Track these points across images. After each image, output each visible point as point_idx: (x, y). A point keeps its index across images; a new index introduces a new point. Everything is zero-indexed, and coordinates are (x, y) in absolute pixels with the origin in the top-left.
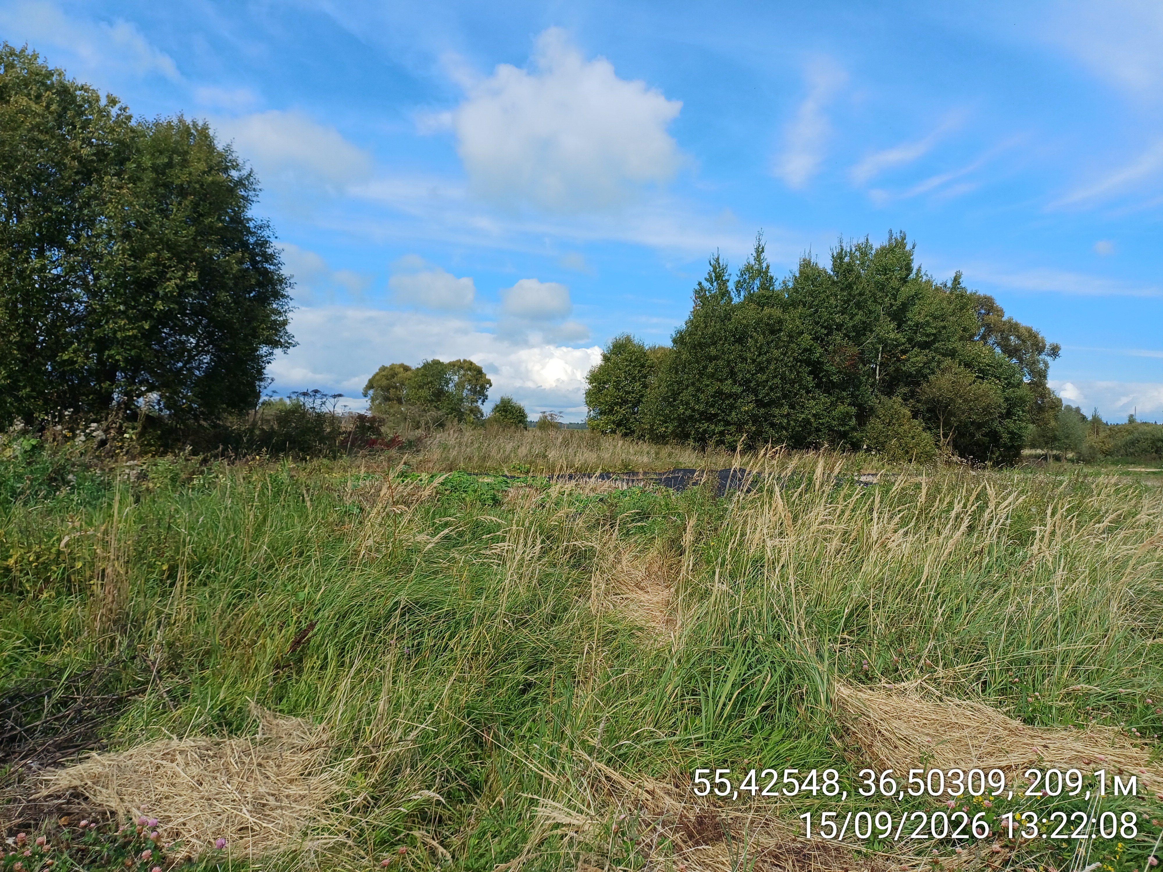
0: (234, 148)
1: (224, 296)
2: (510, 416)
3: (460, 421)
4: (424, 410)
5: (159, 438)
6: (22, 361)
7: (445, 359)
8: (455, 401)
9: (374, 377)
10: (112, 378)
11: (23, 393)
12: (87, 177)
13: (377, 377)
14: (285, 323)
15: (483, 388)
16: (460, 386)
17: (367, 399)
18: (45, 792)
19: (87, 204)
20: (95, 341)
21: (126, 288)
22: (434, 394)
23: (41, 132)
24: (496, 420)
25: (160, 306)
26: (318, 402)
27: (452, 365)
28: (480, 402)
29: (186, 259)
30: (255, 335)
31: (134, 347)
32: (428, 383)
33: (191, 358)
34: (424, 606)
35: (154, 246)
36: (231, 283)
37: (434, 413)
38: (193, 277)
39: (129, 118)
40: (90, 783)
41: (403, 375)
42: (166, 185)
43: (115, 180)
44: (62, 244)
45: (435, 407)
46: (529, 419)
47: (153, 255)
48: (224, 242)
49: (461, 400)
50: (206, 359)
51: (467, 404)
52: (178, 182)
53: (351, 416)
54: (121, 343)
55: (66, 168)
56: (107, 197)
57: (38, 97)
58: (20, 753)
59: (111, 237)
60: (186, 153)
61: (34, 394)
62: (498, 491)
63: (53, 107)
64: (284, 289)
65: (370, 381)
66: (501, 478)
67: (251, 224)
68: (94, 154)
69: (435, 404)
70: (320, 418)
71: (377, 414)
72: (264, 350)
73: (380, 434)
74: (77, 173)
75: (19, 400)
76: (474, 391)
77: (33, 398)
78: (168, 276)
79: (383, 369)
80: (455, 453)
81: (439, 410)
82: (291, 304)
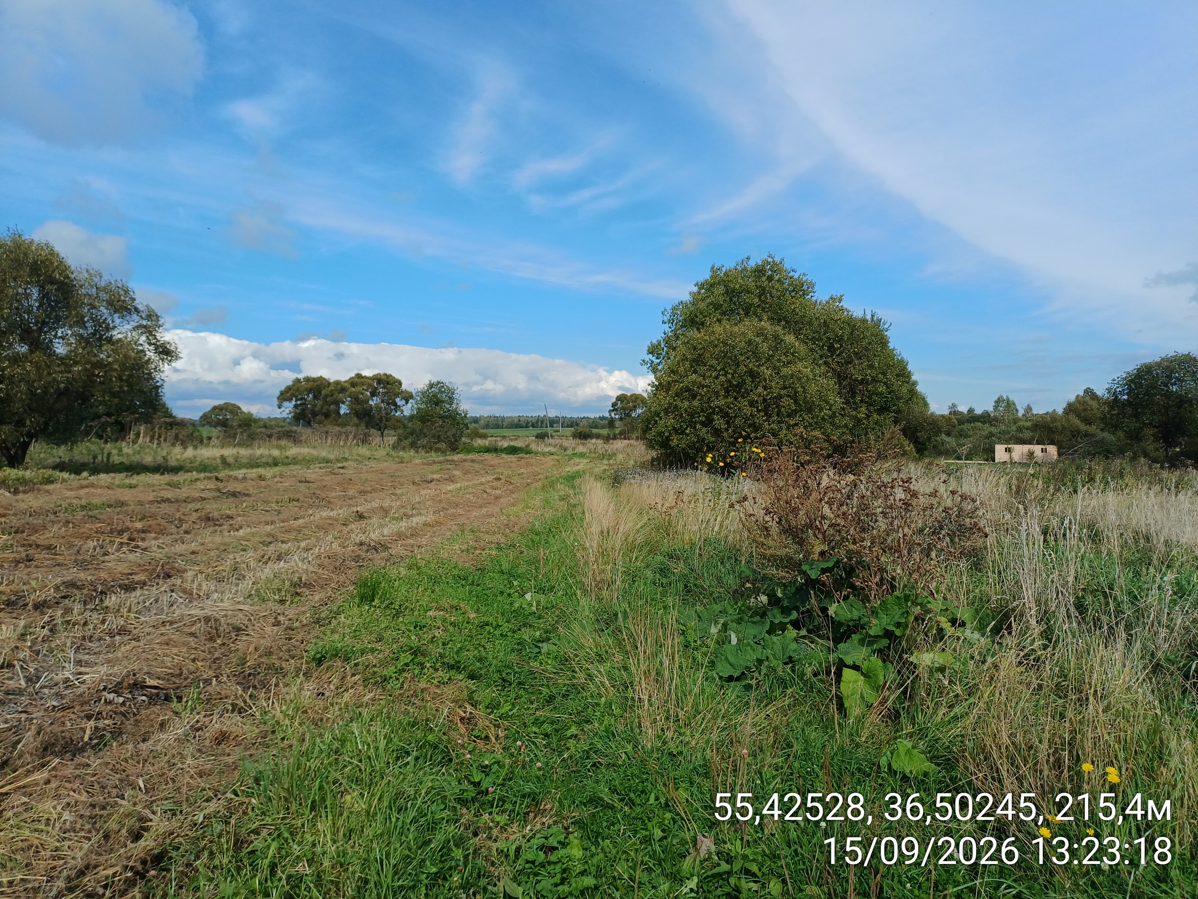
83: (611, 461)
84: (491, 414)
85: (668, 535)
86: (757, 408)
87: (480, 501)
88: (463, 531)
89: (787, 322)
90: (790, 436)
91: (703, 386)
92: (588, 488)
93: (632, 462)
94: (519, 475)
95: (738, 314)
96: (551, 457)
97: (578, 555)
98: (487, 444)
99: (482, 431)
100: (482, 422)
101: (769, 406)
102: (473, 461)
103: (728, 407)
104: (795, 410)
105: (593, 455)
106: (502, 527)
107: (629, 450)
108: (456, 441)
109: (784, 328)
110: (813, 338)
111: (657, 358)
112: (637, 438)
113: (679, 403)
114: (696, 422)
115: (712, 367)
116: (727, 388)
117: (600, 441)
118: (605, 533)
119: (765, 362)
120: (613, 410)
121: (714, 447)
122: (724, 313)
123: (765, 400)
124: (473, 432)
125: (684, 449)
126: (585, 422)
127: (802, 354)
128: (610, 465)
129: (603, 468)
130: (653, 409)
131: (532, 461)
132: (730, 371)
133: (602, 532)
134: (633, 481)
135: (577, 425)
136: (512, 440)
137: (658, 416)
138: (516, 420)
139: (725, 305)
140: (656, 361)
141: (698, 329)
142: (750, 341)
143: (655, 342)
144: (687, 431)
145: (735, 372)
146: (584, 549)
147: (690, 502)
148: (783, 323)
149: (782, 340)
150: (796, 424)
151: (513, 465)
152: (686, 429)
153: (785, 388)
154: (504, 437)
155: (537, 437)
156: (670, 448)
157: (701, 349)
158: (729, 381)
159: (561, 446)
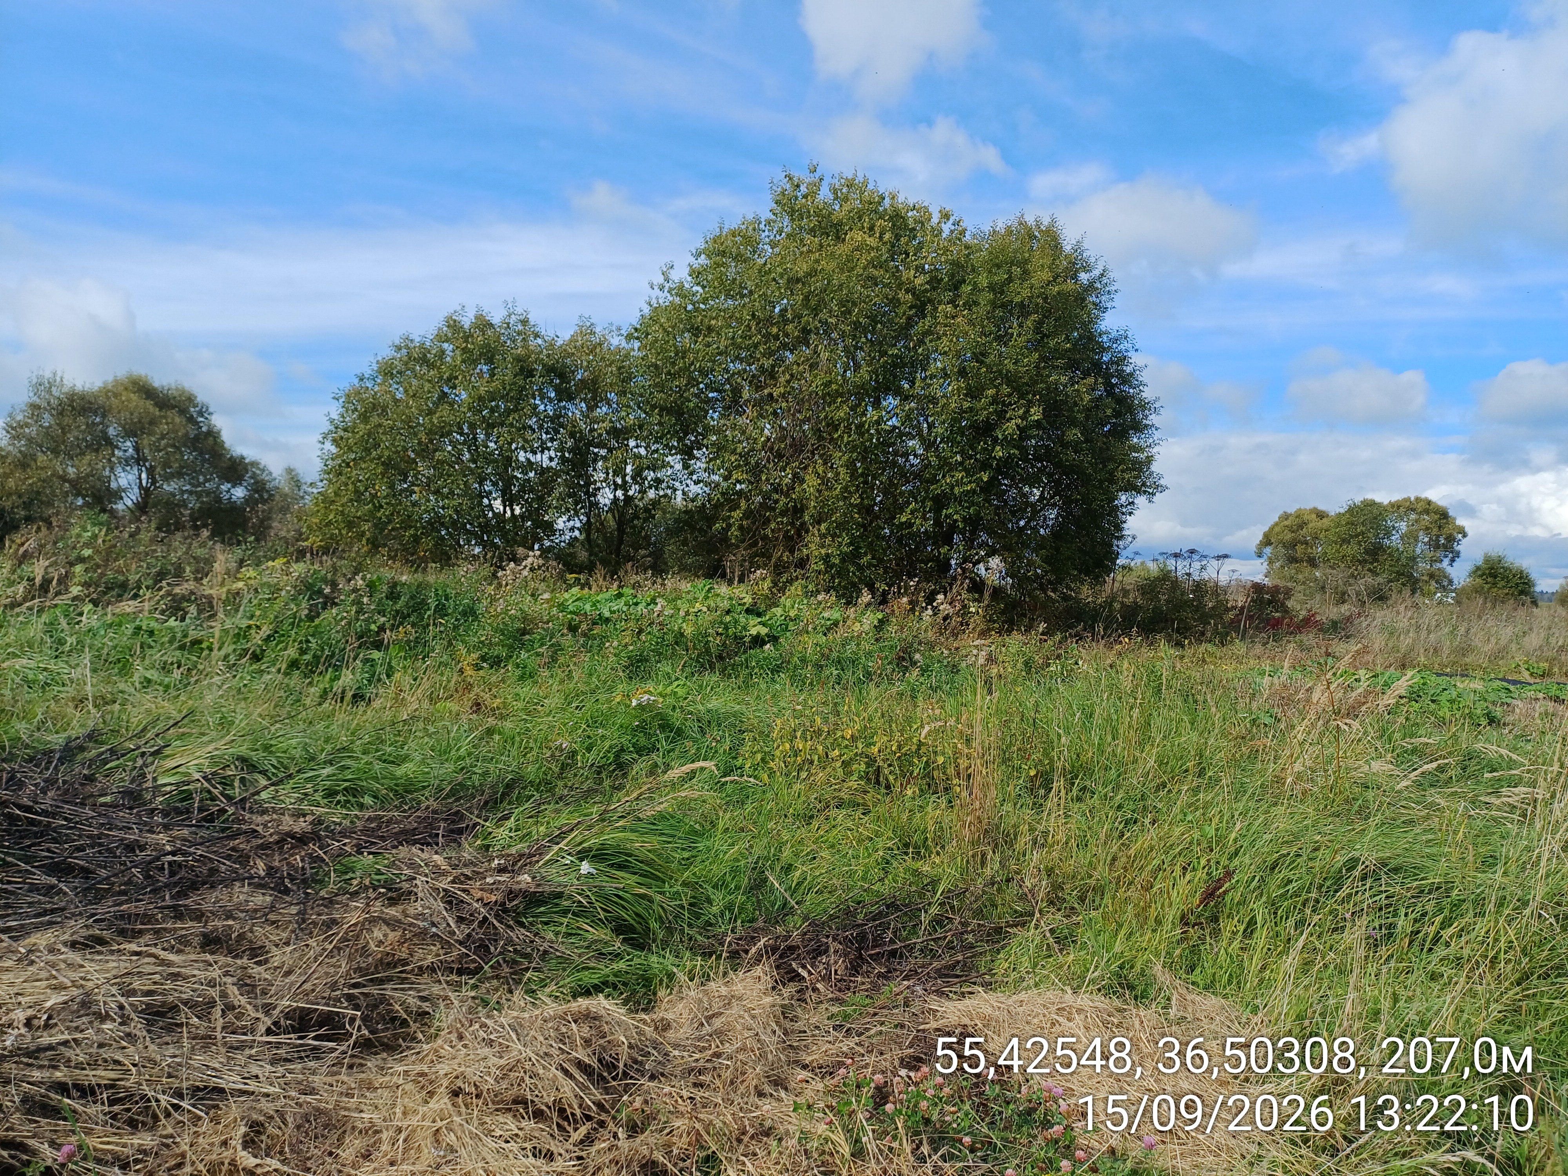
0: (1085, 245)
1: (1074, 434)
2: (1502, 583)
3: (1413, 592)
4: (1352, 575)
5: (1003, 612)
6: (864, 526)
7: (1383, 498)
8: (1404, 561)
9: (1272, 529)
10: (949, 541)
11: (864, 560)
12: (921, 311)
13: (1277, 529)
14: (1149, 460)
15: (1451, 539)
16: (1411, 537)
17: (1262, 560)
18: (933, 1025)
19: (921, 342)
20: (932, 499)
21: (963, 434)
22: (1367, 552)
23: (875, 267)
24: (1478, 590)
25: (999, 452)
26: (1197, 565)
27: (1396, 506)
28: (1446, 562)
29: (1028, 393)
30: (1112, 481)
31: (973, 504)
32: (1357, 536)
33: (1035, 512)
34: (1396, 870)
35: (992, 381)
36: (1081, 417)
37: (1369, 579)
38: (1036, 414)
39: (963, 232)
40: (980, 1025)
41: (1315, 524)
42: (1003, 306)
43: (949, 308)
44: (898, 392)
45: (1369, 570)
46: (1538, 589)
47: (991, 392)
48: (1073, 365)
49: (1413, 559)
50: (1052, 514)
51: (1423, 566)
52: (1018, 299)
53: (1240, 585)
54: (959, 500)
55: (900, 304)
56: (941, 330)
57: (871, 228)
58: (902, 972)
59: (946, 376)
60: (1027, 261)
61: (874, 562)
62: (1494, 703)
63: (887, 236)
64: (1147, 416)
65: (1266, 536)
66: (1499, 683)
67: (1105, 338)
68: (927, 283)
69: (1368, 566)
70: (1199, 587)
71: (1281, 583)
72: (1123, 498)
73: (1286, 611)
74: (911, 308)
75: (860, 568)
76: (1435, 545)
77: (875, 566)
78: (1008, 416)
79: (1286, 516)
80: (1409, 641)
81: (1377, 575)
82: (1157, 435)
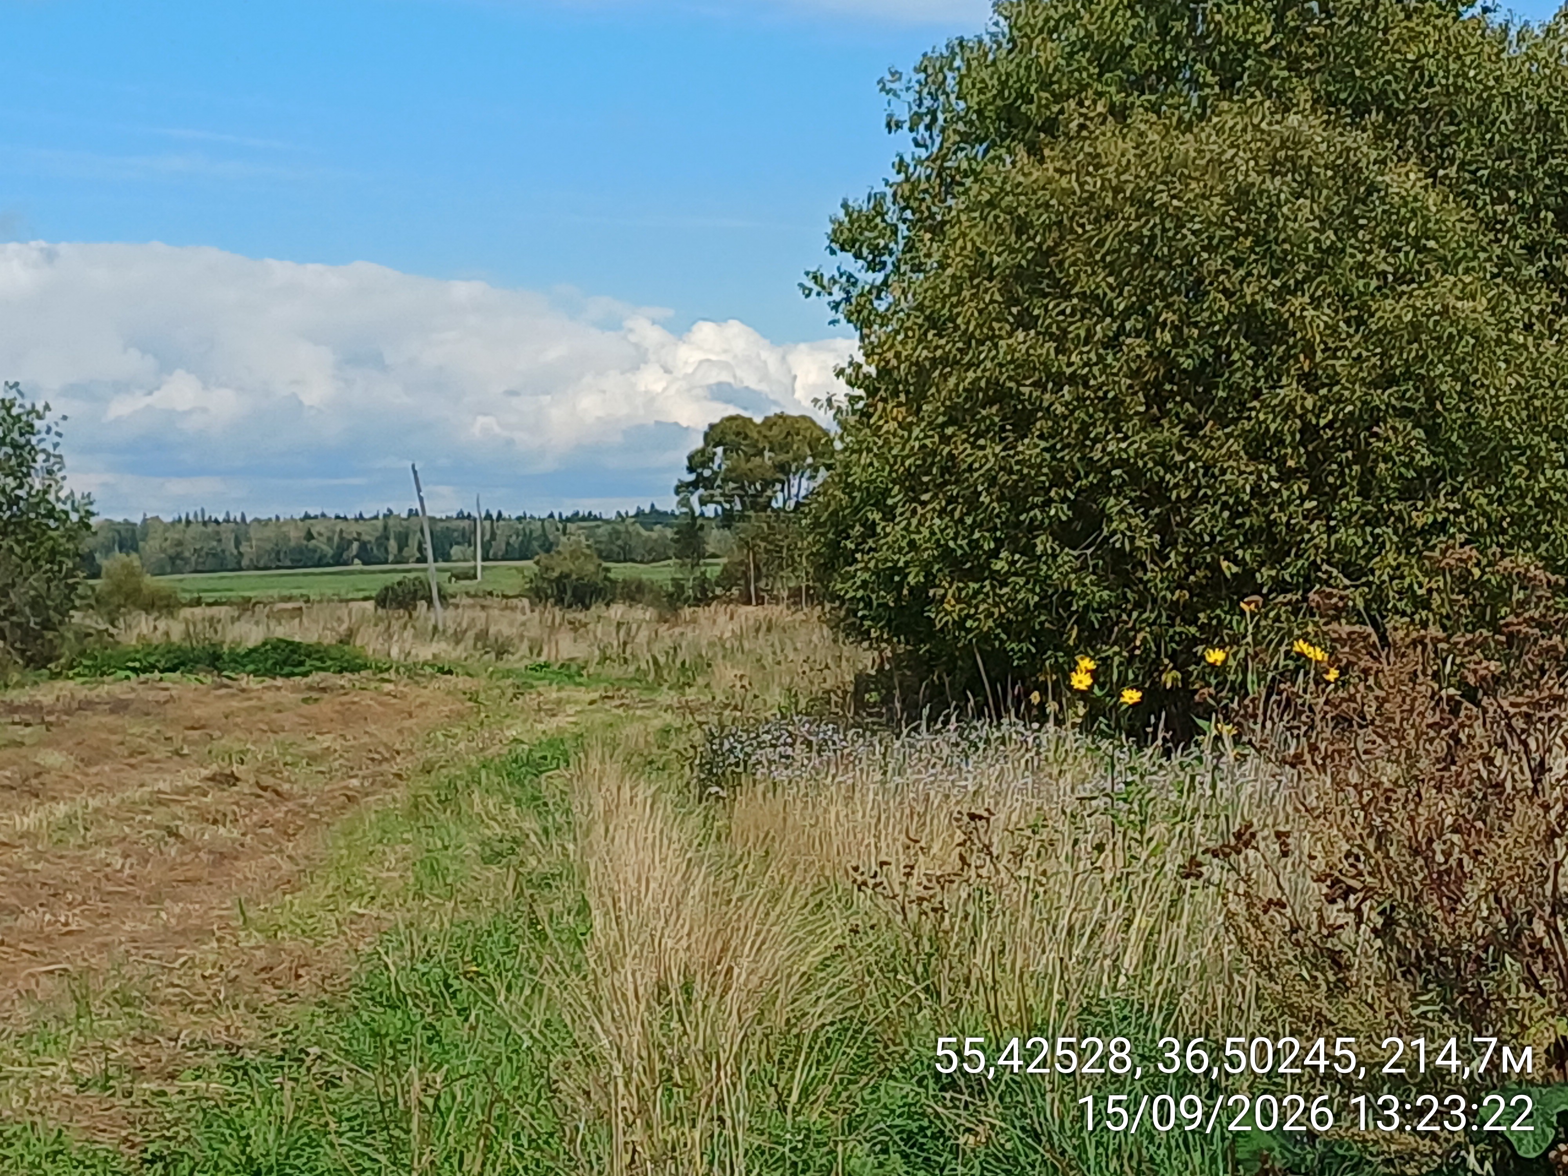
83: (691, 694)
84: (189, 510)
85: (933, 992)
86: (1281, 462)
87: (153, 872)
88: (82, 1001)
89: (1390, 114)
90: (1414, 576)
91: (1059, 381)
92: (600, 806)
93: (776, 697)
94: (313, 758)
95: (1195, 83)
96: (444, 682)
97: (567, 1086)
98: (176, 638)
99: (151, 582)
100: (152, 546)
101: (1329, 458)
102: (119, 707)
103: (1162, 461)
104: (1431, 470)
105: (615, 670)
106: (247, 978)
107: (761, 645)
108: (47, 624)
109: (1379, 139)
110: (1497, 174)
111: (872, 266)
112: (795, 594)
113: (963, 450)
114: (1033, 528)
115: (1097, 300)
116: (1157, 384)
117: (643, 614)
118: (675, 994)
119: (1308, 278)
120: (695, 485)
121: (1107, 625)
122: (1138, 84)
123: (1309, 432)
124: (118, 587)
125: (985, 637)
126: (578, 535)
127: (1455, 239)
128: (687, 708)
129: (657, 723)
130: (857, 476)
131: (366, 699)
132: (1168, 316)
133: (663, 988)
134: (781, 775)
135: (548, 547)
136: (278, 617)
137: (879, 505)
138: (295, 535)
139: (1142, 48)
140: (869, 278)
141: (1034, 149)
142: (1243, 191)
143: (860, 201)
144: (999, 565)
145: (1186, 319)
146: (590, 1060)
147: (1018, 856)
148: (1376, 117)
149: (1372, 189)
150: (1440, 527)
151: (288, 719)
152: (995, 554)
153: (1389, 380)
154: (246, 605)
155: (381, 601)
156: (929, 632)
157: (1048, 228)
158: (1163, 357)
159: (482, 636)
